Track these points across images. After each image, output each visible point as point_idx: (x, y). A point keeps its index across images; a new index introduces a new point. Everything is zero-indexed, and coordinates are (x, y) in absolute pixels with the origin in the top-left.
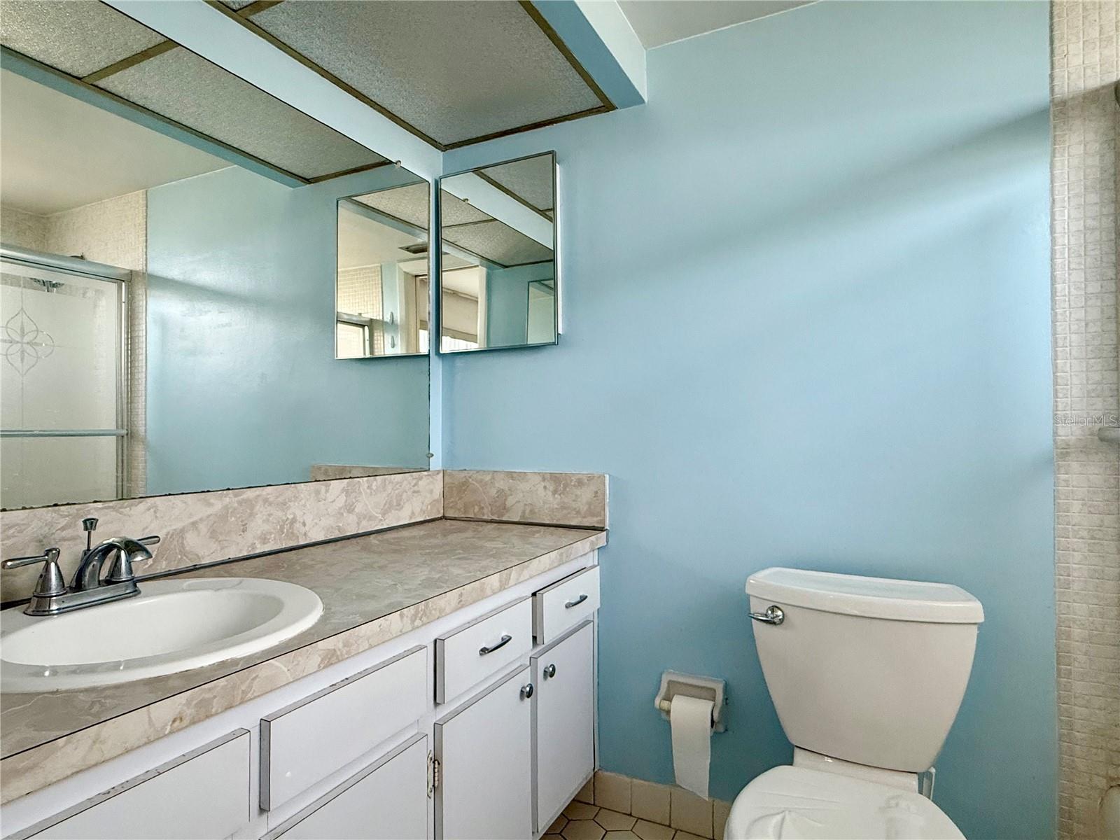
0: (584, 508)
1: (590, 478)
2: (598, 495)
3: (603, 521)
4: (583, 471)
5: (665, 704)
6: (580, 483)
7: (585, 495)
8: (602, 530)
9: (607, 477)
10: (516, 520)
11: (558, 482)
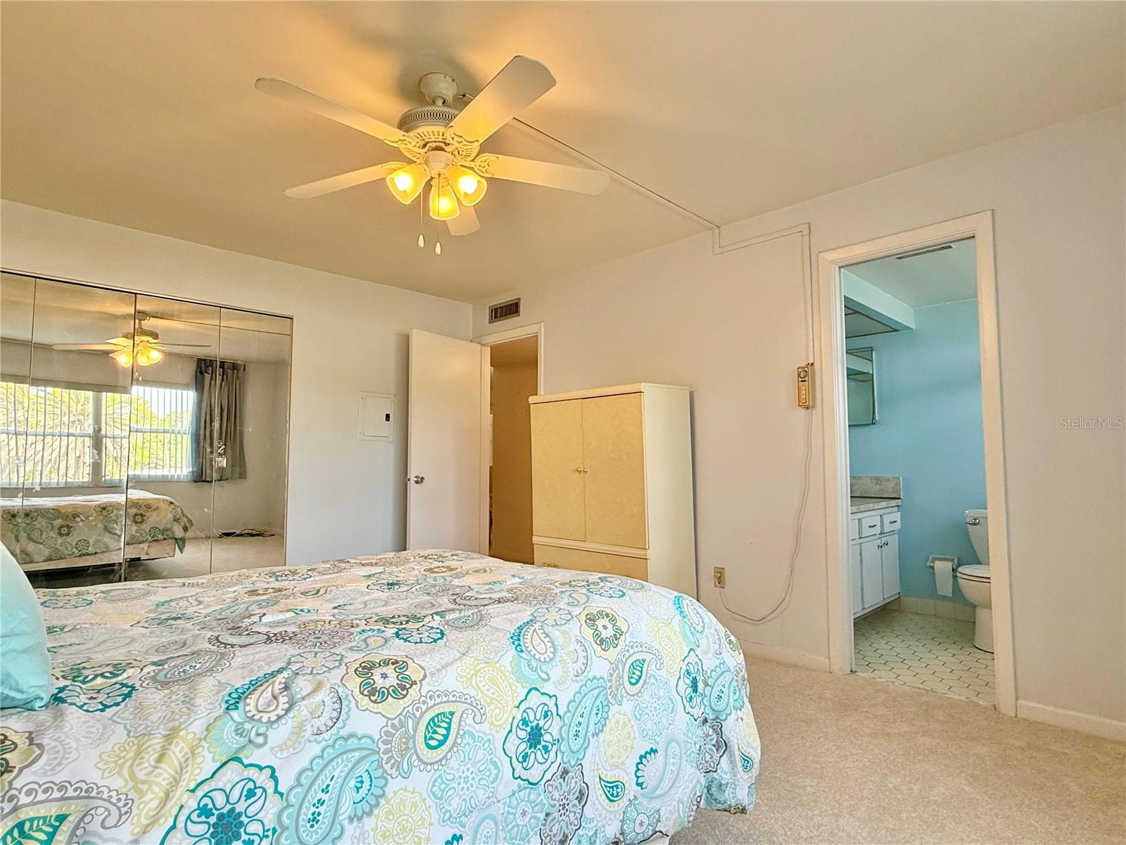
0: (891, 490)
1: (894, 478)
2: (898, 484)
3: (900, 495)
4: (890, 476)
5: (932, 564)
6: (888, 480)
7: (891, 485)
8: (899, 499)
9: (901, 479)
10: (858, 495)
11: (878, 480)
